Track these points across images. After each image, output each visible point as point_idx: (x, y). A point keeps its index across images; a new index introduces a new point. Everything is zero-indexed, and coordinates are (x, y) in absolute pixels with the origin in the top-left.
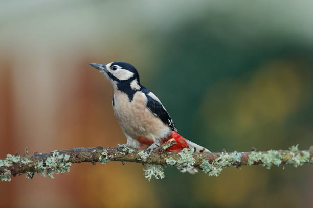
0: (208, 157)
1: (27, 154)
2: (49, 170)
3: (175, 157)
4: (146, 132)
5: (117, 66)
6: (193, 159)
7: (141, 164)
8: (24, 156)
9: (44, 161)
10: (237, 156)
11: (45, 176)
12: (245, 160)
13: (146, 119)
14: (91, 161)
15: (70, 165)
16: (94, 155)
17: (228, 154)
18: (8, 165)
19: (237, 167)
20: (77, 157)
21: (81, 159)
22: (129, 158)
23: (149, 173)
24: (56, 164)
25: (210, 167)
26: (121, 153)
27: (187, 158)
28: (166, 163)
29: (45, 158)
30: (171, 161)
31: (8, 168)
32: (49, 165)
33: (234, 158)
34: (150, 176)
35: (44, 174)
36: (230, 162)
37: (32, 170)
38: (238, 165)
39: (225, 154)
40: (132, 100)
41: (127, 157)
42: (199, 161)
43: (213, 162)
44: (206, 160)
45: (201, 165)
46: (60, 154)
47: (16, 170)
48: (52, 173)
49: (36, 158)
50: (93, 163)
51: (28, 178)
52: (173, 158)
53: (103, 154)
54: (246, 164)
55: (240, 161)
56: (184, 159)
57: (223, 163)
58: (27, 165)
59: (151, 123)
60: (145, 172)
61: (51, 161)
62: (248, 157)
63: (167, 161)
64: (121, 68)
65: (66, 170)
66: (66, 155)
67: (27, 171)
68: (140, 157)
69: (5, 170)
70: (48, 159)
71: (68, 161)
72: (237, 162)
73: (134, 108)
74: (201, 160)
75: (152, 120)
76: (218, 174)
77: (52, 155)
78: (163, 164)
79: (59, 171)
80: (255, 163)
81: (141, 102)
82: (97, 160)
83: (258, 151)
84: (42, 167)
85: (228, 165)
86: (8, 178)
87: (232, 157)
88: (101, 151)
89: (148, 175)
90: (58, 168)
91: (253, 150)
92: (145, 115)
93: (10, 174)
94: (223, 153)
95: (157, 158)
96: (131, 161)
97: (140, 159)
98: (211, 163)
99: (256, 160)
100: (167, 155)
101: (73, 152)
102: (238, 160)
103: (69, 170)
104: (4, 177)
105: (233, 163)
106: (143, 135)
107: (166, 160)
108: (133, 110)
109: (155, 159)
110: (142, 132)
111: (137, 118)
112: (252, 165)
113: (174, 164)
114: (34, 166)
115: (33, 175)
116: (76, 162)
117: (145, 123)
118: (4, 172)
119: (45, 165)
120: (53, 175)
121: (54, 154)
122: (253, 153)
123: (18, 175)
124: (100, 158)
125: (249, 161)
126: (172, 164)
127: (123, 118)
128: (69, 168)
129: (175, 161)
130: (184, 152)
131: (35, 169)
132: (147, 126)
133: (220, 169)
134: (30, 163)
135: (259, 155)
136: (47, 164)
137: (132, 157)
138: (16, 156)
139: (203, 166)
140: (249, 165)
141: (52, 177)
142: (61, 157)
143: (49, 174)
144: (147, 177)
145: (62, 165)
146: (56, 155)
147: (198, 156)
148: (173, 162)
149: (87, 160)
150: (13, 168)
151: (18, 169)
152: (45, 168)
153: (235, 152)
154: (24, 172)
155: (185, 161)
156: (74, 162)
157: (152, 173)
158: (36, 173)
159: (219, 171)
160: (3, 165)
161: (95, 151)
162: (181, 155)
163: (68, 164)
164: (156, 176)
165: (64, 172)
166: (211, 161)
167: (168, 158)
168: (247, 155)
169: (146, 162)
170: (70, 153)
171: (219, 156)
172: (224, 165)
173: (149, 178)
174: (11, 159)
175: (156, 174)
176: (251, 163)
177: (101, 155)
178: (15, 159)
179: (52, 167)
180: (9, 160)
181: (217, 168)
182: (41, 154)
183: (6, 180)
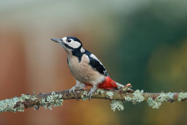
0: (152, 96)
1: (35, 94)
2: (49, 104)
3: (131, 96)
4: (89, 80)
5: (71, 39)
6: (142, 97)
7: (108, 100)
8: (33, 95)
9: (46, 98)
10: (171, 95)
11: (46, 108)
12: (176, 98)
13: (89, 72)
14: (76, 98)
15: (63, 101)
16: (78, 94)
17: (165, 94)
18: (22, 101)
19: (171, 102)
20: (67, 96)
21: (70, 97)
22: (101, 97)
23: (114, 106)
24: (53, 100)
25: (153, 103)
26: (96, 93)
27: (138, 97)
28: (125, 100)
29: (46, 96)
30: (128, 98)
31: (23, 103)
32: (49, 101)
33: (169, 96)
34: (114, 108)
35: (45, 107)
36: (166, 99)
37: (38, 104)
38: (172, 101)
39: (163, 94)
40: (81, 61)
41: (99, 96)
42: (146, 98)
43: (155, 99)
44: (151, 97)
45: (147, 101)
46: (56, 93)
47: (28, 104)
48: (51, 106)
49: (40, 97)
50: (77, 100)
51: (35, 109)
52: (130, 96)
53: (84, 94)
54: (177, 101)
55: (172, 99)
56: (136, 97)
57: (162, 100)
58: (35, 101)
59: (92, 75)
60: (111, 105)
61: (50, 99)
62: (178, 96)
63: (126, 98)
64: (73, 40)
65: (60, 104)
66: (60, 95)
67: (35, 105)
68: (108, 96)
69: (21, 104)
70: (49, 97)
71: (61, 99)
72: (171, 99)
73: (82, 66)
74: (147, 98)
75: (93, 73)
76: (158, 107)
77: (51, 95)
78: (123, 100)
79: (55, 105)
80: (183, 100)
81: (86, 62)
82: (80, 98)
83: (184, 92)
84: (44, 102)
85: (165, 101)
86: (22, 109)
87: (168, 96)
88: (83, 92)
89: (113, 107)
90: (55, 103)
91: (181, 91)
92: (89, 70)
93: (24, 107)
94: (162, 93)
95: (119, 96)
96: (102, 98)
97: (108, 97)
98: (154, 100)
99: (183, 98)
100: (126, 95)
101: (65, 92)
102: (171, 98)
103: (62, 104)
104: (19, 109)
105: (168, 100)
106: (87, 82)
107: (124, 98)
108: (81, 67)
109: (118, 97)
110: (86, 80)
111: (83, 72)
112: (181, 101)
113: (130, 100)
114: (39, 102)
115: (38, 107)
116: (66, 99)
117: (89, 75)
118: (20, 105)
119: (46, 101)
120: (51, 107)
121: (52, 94)
122: (181, 93)
123: (29, 107)
124: (82, 96)
125: (178, 98)
126: (129, 100)
127: (75, 71)
128: (62, 103)
129: (131, 99)
130: (137, 93)
131: (40, 103)
132: (90, 76)
133: (160, 104)
134: (37, 100)
135: (185, 95)
136: (48, 100)
137: (103, 95)
138: (27, 95)
139: (149, 102)
140: (178, 101)
141: (51, 109)
142: (57, 95)
143: (49, 107)
144: (112, 109)
145: (57, 101)
146: (53, 95)
147: (146, 95)
148: (129, 99)
149: (73, 98)
150: (26, 103)
151: (29, 104)
152: (46, 103)
153: (170, 93)
154: (33, 105)
155: (137, 98)
156: (65, 99)
157: (116, 106)
158: (40, 106)
159: (159, 105)
160: (19, 101)
161: (79, 92)
162: (135, 95)
163: (61, 100)
164: (118, 109)
165: (58, 105)
166: (154, 99)
167: (126, 96)
168: (177, 95)
169: (112, 99)
170: (63, 93)
171: (159, 95)
172: (162, 101)
173: (114, 109)
174: (24, 97)
175: (118, 107)
176: (180, 100)
177: (83, 94)
178: (27, 97)
179: (51, 102)
180: (23, 98)
181: (158, 103)
182: (44, 94)
183: (21, 111)
